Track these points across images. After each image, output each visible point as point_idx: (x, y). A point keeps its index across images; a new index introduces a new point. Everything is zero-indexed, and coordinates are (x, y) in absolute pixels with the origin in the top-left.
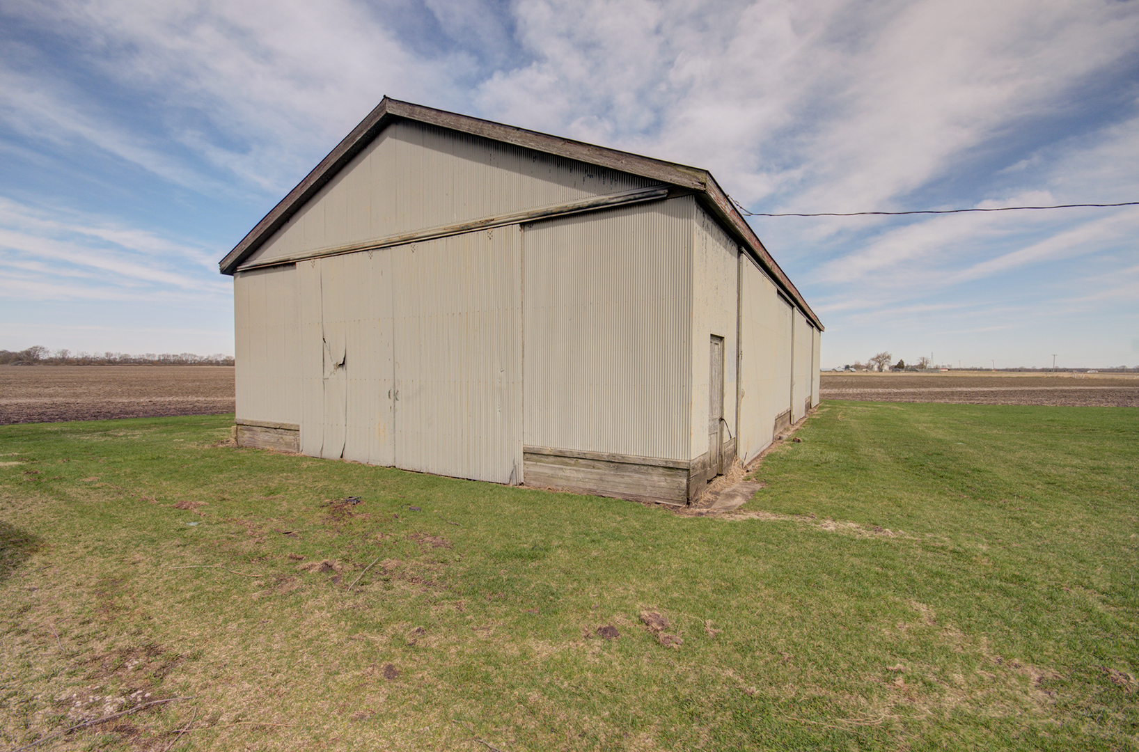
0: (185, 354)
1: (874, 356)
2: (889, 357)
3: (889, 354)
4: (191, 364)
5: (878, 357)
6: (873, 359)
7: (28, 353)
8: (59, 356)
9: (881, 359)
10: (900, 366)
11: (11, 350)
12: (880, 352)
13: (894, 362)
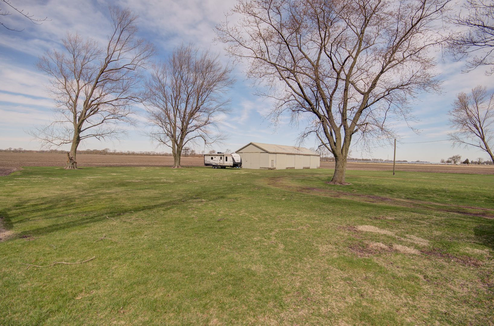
0: (152, 152)
1: (451, 156)
2: (460, 157)
3: (460, 156)
4: (152, 155)
5: (454, 157)
6: (450, 158)
7: (104, 151)
8: (113, 152)
9: (455, 159)
10: (466, 162)
11: (98, 150)
12: (455, 155)
13: (463, 160)
